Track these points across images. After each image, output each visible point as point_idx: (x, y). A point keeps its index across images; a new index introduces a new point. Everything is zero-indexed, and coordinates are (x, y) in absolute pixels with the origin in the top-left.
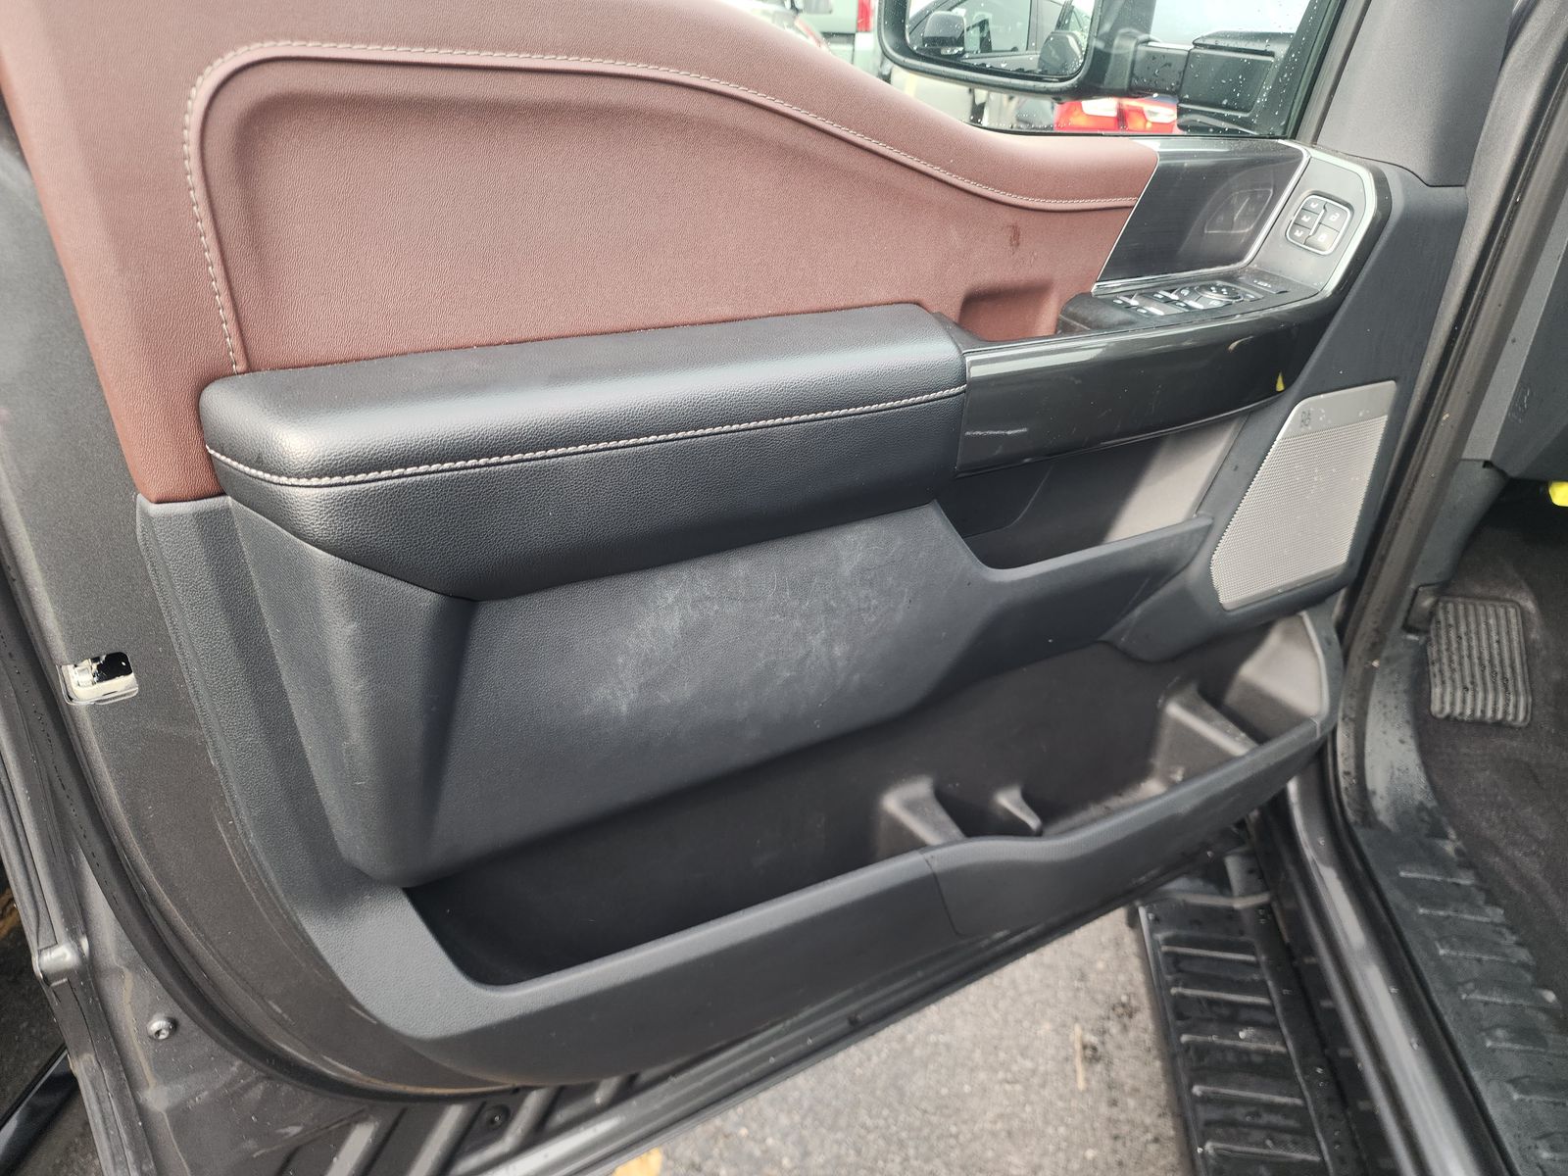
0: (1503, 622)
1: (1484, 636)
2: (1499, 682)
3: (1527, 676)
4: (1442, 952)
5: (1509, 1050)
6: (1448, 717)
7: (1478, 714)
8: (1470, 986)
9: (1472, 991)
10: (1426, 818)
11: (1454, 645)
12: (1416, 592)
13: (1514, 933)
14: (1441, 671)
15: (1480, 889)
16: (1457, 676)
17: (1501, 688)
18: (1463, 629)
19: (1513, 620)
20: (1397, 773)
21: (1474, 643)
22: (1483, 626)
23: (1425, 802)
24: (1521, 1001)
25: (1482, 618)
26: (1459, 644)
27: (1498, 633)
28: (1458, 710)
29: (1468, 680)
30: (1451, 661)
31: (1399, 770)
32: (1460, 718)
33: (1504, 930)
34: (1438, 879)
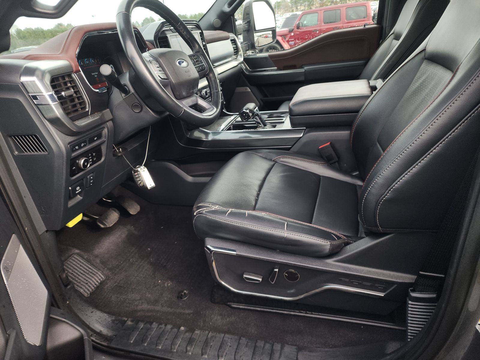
0: (76, 260)
1: (76, 268)
2: (91, 274)
3: (94, 267)
4: (160, 347)
5: (194, 349)
6: (91, 294)
7: (95, 286)
8: (173, 347)
9: (175, 348)
10: (117, 322)
11: (73, 276)
12: (60, 276)
13: (162, 325)
14: (78, 286)
15: (145, 324)
16: (82, 283)
17: (93, 275)
18: (70, 271)
19: (78, 258)
20: (99, 320)
21: (76, 272)
22: (74, 266)
23: (112, 319)
24: (182, 336)
25: (71, 264)
26: (74, 275)
27: (79, 264)
28: (91, 290)
29: (85, 281)
30: (77, 281)
31: (99, 319)
32: (93, 291)
33: (160, 326)
34: (138, 333)
